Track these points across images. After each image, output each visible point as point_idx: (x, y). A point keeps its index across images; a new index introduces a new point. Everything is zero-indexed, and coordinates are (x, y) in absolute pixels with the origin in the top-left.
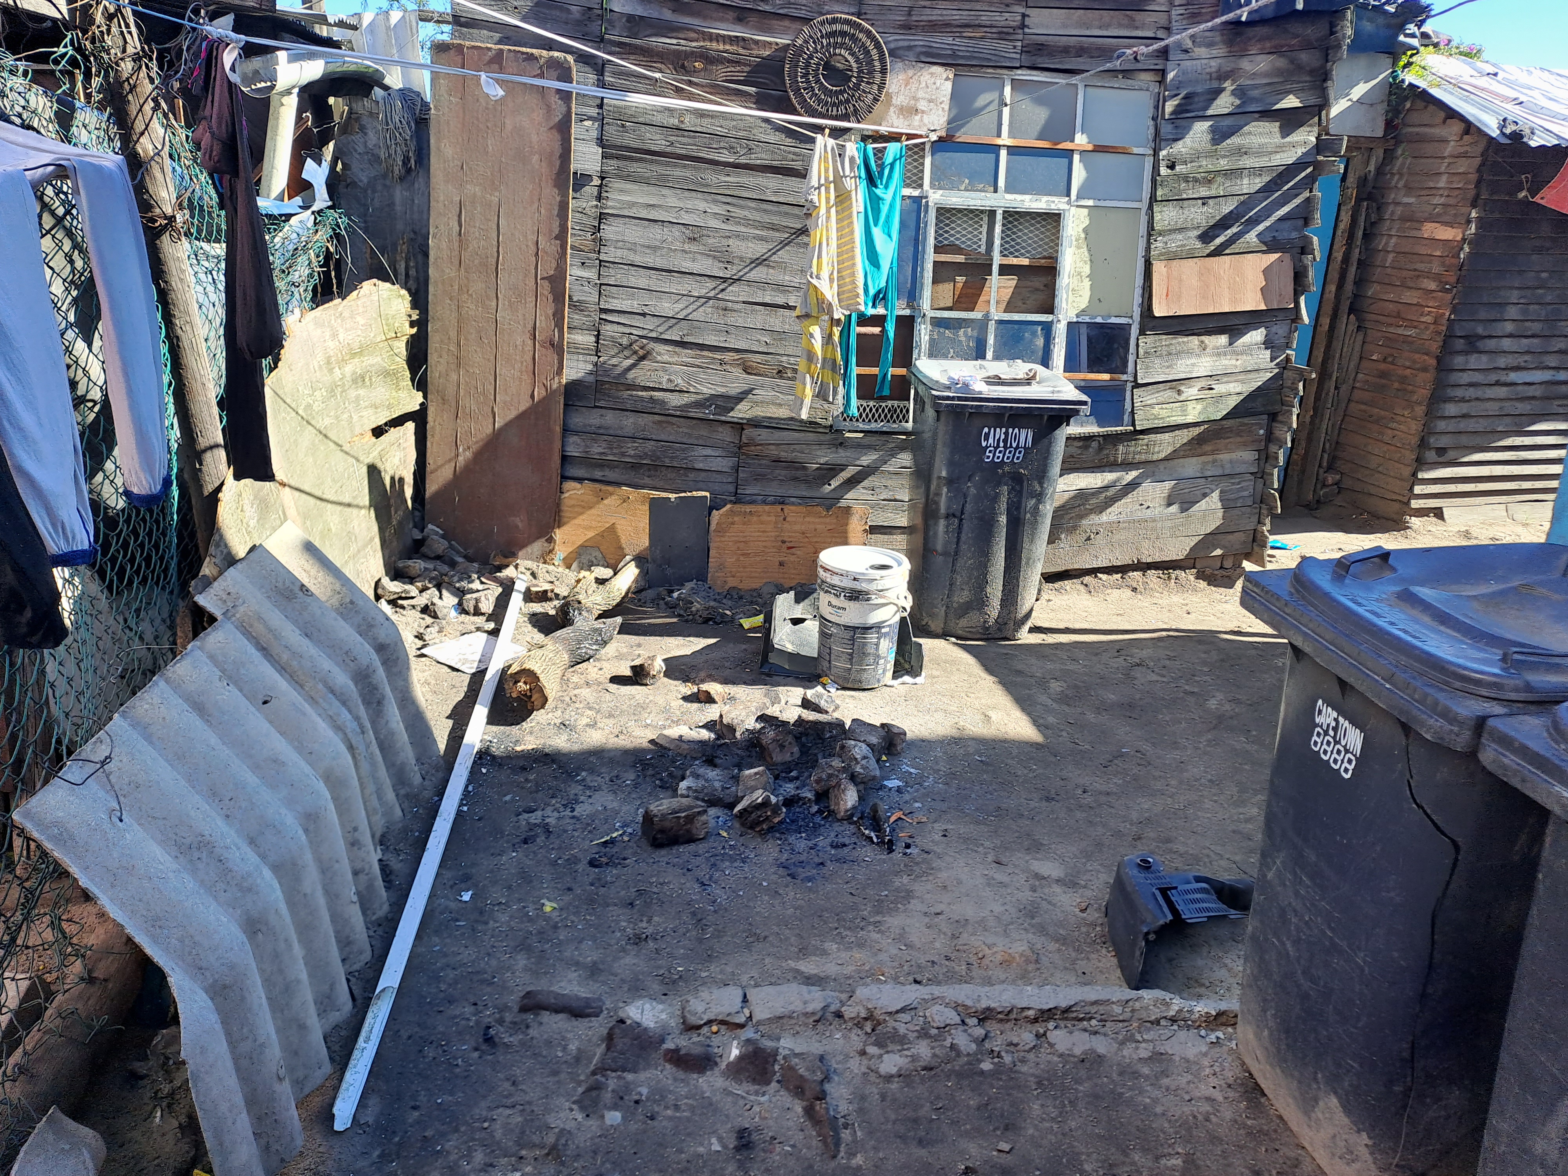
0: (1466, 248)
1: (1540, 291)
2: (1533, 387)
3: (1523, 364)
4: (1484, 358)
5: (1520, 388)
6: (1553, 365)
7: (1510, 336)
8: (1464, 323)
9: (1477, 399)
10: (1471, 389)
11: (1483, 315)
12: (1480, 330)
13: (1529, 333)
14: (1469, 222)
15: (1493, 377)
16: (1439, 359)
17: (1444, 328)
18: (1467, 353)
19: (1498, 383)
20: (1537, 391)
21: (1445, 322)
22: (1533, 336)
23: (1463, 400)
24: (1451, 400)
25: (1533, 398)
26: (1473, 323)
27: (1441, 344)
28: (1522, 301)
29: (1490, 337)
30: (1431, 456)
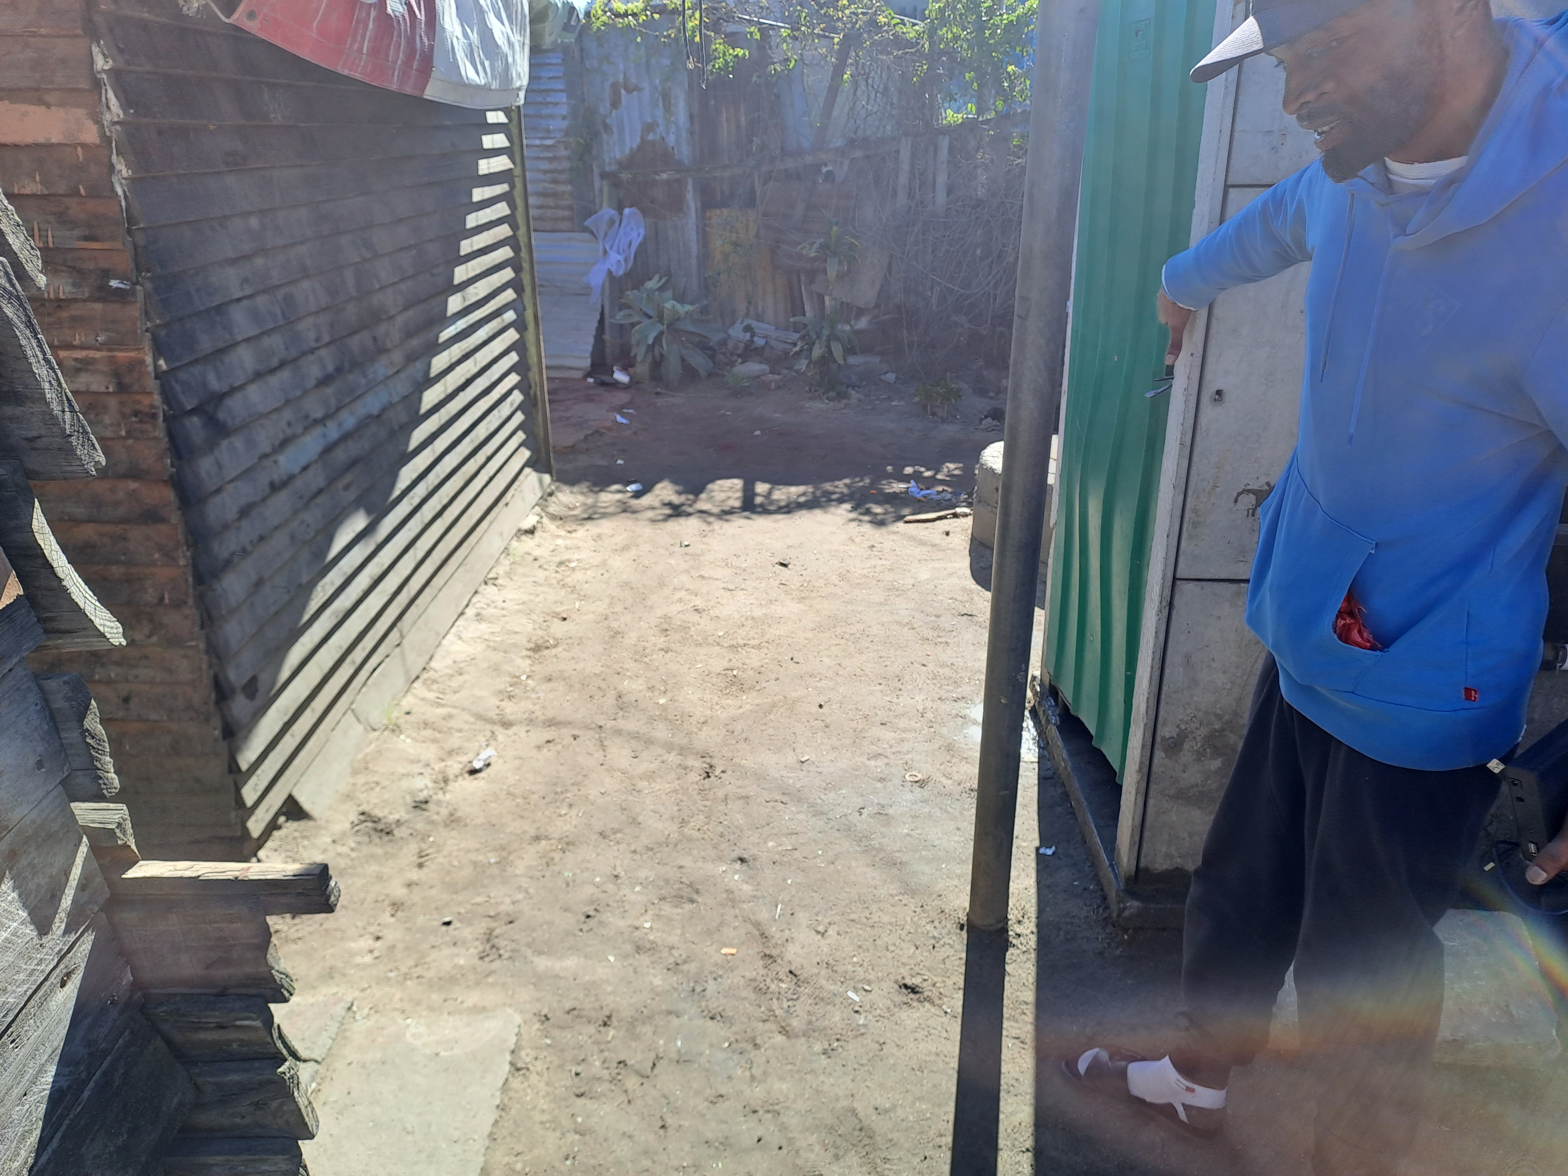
0: (122, 169)
1: (259, 261)
2: (311, 472)
3: (289, 432)
4: (238, 442)
5: (298, 483)
6: (318, 414)
7: (258, 376)
8: (183, 375)
9: (262, 538)
10: (245, 523)
11: (206, 344)
12: (215, 384)
13: (275, 362)
14: (97, 85)
15: (263, 479)
16: (178, 483)
17: (157, 399)
18: (211, 445)
19: (275, 487)
20: (316, 479)
21: (152, 384)
22: (282, 365)
23: (245, 553)
24: (228, 564)
25: (320, 492)
26: (196, 370)
27: (165, 442)
28: (248, 291)
29: (233, 390)
30: (240, 706)
